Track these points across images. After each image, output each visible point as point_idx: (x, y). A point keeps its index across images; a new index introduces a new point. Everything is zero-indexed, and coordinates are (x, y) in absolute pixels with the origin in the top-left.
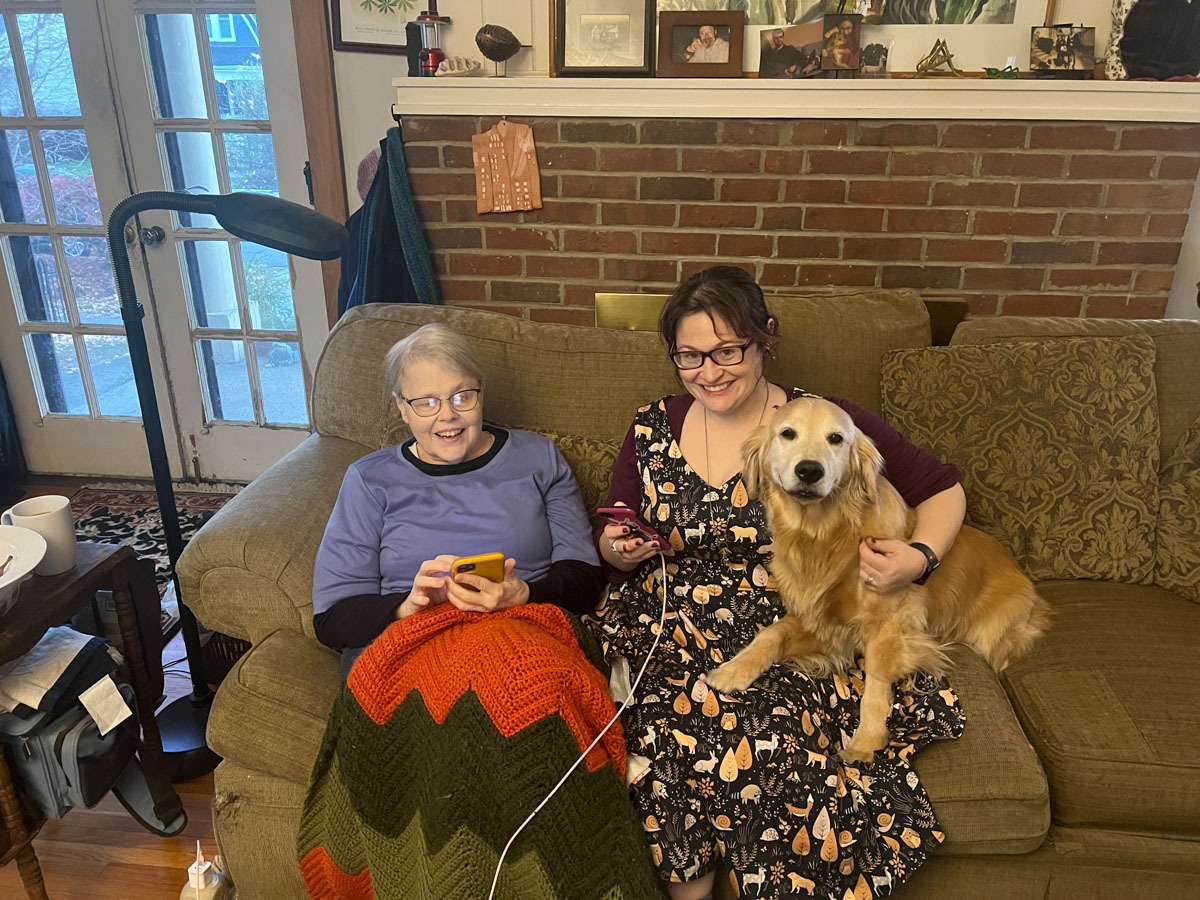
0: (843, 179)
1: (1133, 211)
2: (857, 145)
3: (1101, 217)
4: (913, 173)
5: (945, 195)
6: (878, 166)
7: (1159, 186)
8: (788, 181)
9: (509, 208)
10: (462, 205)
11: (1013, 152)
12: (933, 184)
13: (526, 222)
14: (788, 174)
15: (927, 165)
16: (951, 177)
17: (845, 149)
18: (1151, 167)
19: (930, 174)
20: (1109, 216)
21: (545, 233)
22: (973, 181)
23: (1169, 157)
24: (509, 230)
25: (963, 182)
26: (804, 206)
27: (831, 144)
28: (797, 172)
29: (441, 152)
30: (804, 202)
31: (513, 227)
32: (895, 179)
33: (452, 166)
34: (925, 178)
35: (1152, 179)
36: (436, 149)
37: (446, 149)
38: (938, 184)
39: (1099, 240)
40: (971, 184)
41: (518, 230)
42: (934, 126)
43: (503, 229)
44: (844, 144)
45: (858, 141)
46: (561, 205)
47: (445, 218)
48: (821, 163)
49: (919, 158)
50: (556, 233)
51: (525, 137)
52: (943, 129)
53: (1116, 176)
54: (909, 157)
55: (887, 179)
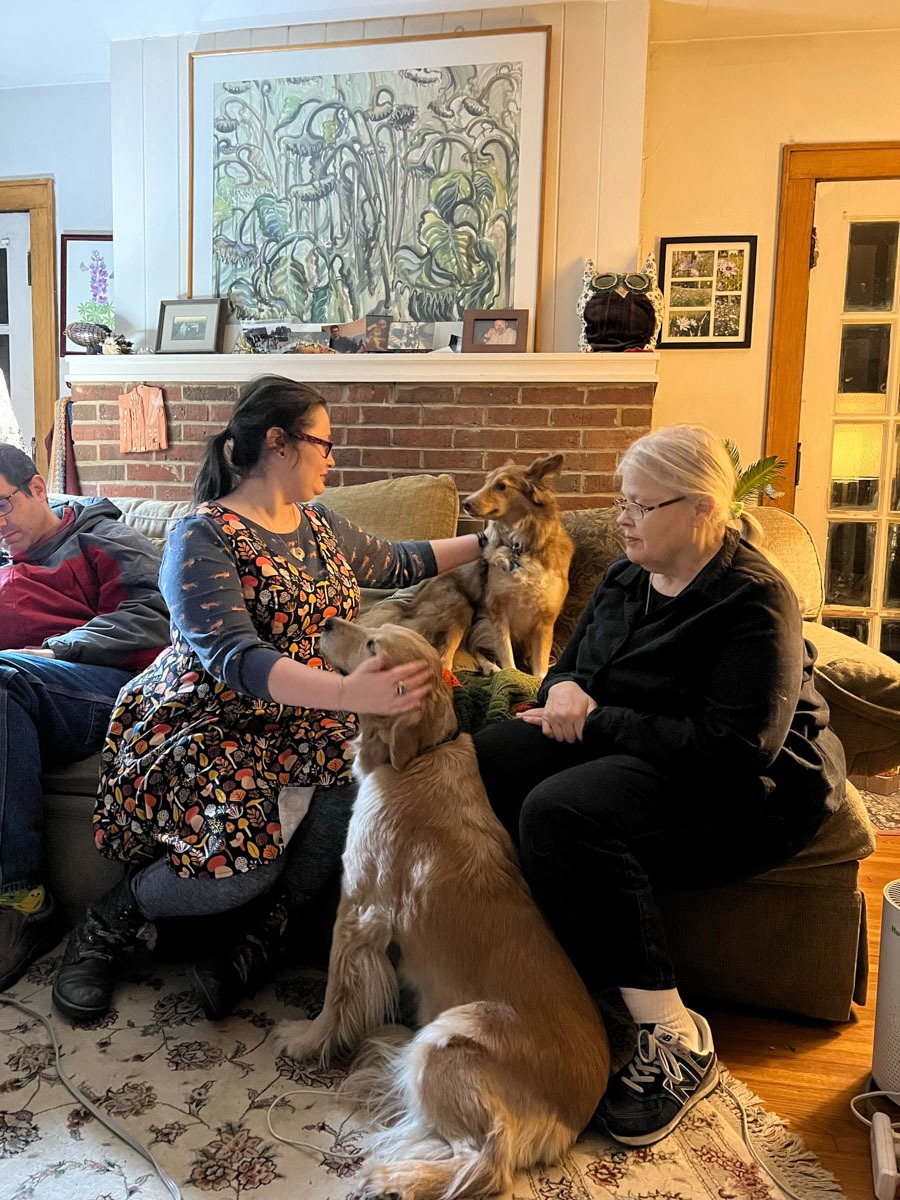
0: (388, 427)
1: (606, 451)
2: (396, 402)
3: (583, 455)
4: (439, 424)
5: (464, 440)
6: (412, 418)
7: (623, 432)
8: (349, 430)
9: (143, 449)
10: (112, 448)
11: (510, 407)
12: (454, 431)
13: (157, 459)
14: (348, 424)
15: (449, 416)
16: (466, 426)
17: (388, 405)
18: (615, 417)
19: (452, 424)
20: (589, 455)
21: (171, 468)
22: (483, 428)
23: (627, 410)
24: (144, 466)
25: (475, 429)
26: (361, 448)
27: (378, 402)
28: (354, 423)
29: (98, 408)
30: (361, 445)
31: (147, 464)
32: (426, 427)
33: (105, 419)
34: (448, 427)
35: (616, 426)
36: (94, 407)
37: (102, 406)
38: (458, 431)
39: (583, 474)
40: (482, 431)
41: (151, 465)
42: (451, 388)
43: (140, 466)
44: (387, 401)
45: (397, 398)
46: (183, 447)
47: (98, 458)
48: (371, 416)
49: (441, 412)
50: (179, 468)
51: (156, 396)
52: (457, 391)
53: (590, 425)
54: (435, 411)
55: (420, 428)
